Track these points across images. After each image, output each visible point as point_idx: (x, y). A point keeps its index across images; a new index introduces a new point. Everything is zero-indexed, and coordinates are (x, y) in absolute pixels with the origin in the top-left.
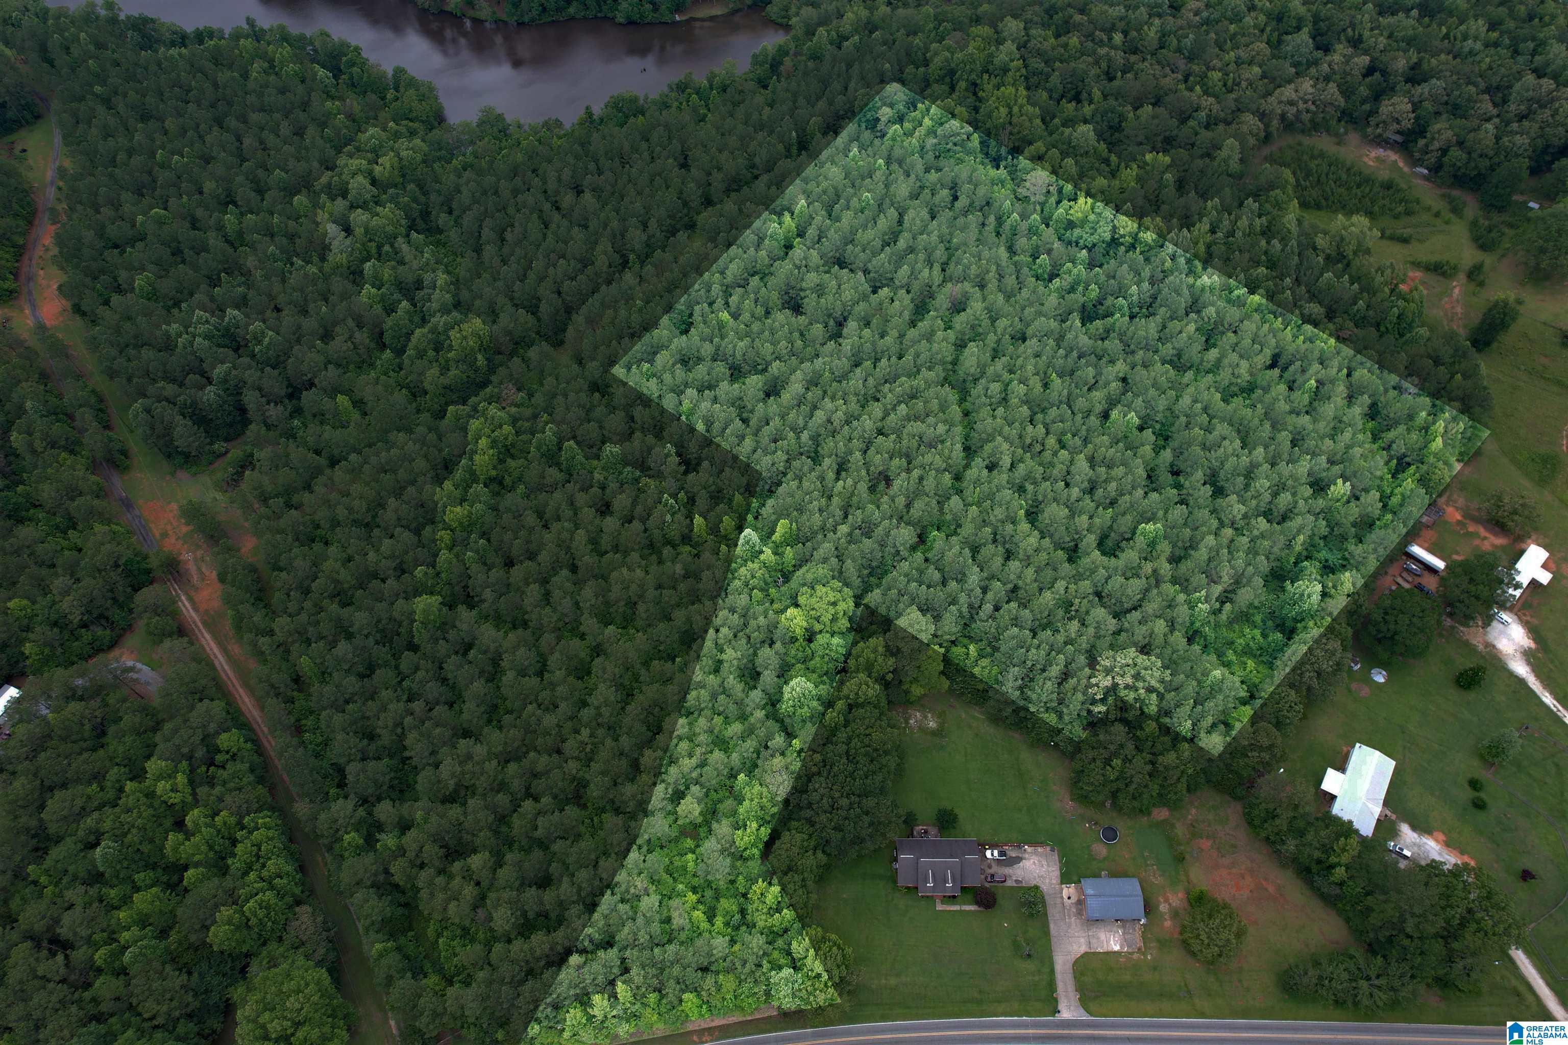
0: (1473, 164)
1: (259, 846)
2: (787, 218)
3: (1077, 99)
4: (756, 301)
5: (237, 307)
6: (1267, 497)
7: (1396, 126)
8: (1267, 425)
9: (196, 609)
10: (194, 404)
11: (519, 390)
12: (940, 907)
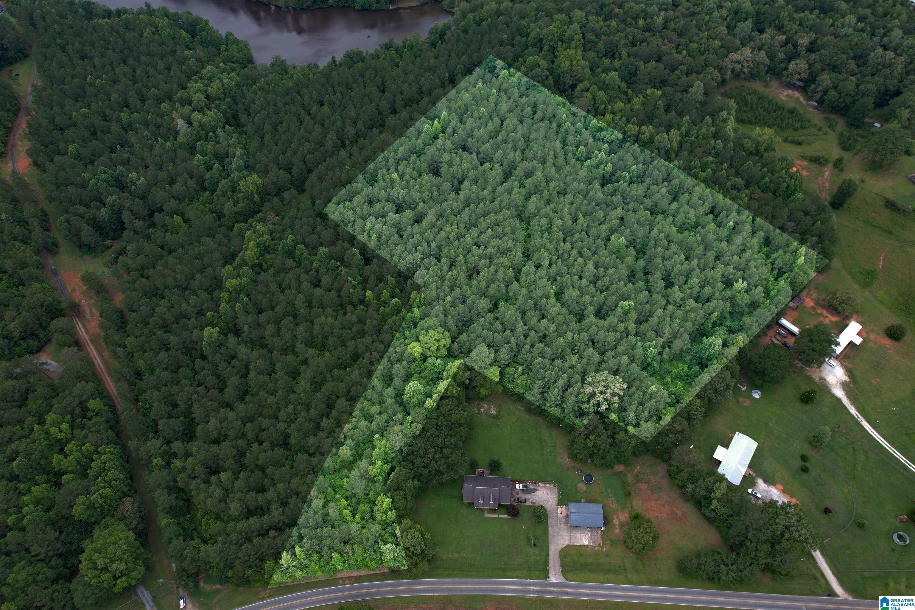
0: (841, 100)
1: (105, 463)
2: (436, 122)
3: (613, 57)
4: (414, 169)
5: (124, 165)
6: (697, 289)
7: (797, 76)
8: (702, 248)
9: (87, 332)
10: (94, 218)
11: (277, 216)
12: (487, 515)
